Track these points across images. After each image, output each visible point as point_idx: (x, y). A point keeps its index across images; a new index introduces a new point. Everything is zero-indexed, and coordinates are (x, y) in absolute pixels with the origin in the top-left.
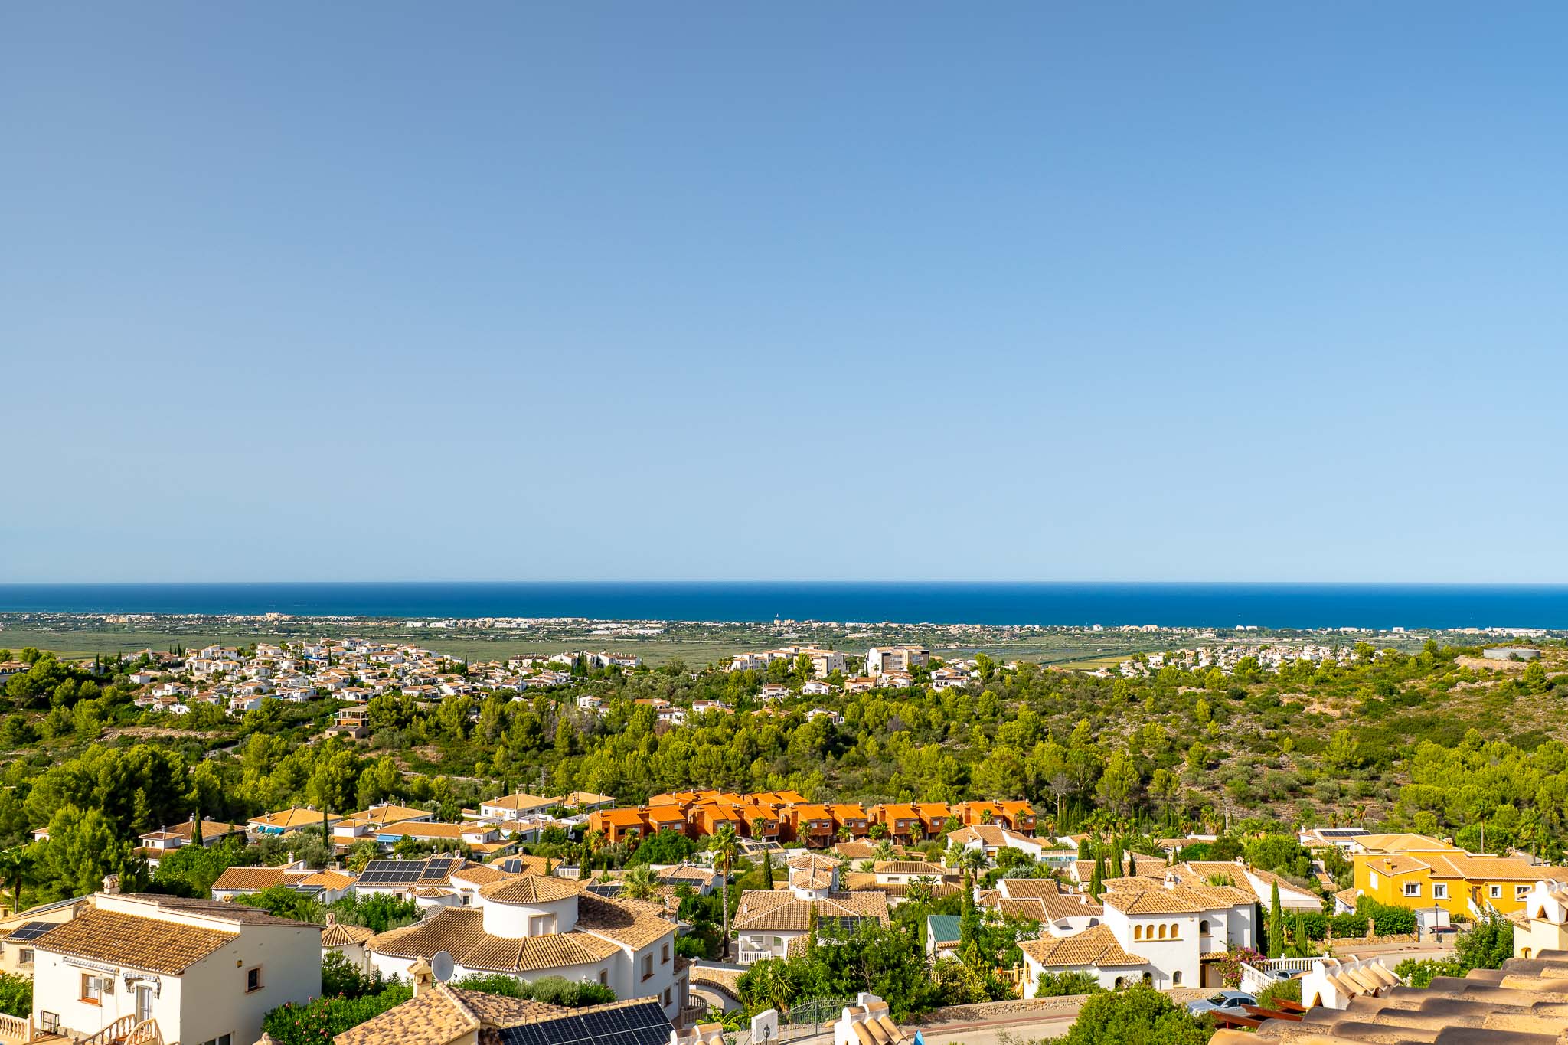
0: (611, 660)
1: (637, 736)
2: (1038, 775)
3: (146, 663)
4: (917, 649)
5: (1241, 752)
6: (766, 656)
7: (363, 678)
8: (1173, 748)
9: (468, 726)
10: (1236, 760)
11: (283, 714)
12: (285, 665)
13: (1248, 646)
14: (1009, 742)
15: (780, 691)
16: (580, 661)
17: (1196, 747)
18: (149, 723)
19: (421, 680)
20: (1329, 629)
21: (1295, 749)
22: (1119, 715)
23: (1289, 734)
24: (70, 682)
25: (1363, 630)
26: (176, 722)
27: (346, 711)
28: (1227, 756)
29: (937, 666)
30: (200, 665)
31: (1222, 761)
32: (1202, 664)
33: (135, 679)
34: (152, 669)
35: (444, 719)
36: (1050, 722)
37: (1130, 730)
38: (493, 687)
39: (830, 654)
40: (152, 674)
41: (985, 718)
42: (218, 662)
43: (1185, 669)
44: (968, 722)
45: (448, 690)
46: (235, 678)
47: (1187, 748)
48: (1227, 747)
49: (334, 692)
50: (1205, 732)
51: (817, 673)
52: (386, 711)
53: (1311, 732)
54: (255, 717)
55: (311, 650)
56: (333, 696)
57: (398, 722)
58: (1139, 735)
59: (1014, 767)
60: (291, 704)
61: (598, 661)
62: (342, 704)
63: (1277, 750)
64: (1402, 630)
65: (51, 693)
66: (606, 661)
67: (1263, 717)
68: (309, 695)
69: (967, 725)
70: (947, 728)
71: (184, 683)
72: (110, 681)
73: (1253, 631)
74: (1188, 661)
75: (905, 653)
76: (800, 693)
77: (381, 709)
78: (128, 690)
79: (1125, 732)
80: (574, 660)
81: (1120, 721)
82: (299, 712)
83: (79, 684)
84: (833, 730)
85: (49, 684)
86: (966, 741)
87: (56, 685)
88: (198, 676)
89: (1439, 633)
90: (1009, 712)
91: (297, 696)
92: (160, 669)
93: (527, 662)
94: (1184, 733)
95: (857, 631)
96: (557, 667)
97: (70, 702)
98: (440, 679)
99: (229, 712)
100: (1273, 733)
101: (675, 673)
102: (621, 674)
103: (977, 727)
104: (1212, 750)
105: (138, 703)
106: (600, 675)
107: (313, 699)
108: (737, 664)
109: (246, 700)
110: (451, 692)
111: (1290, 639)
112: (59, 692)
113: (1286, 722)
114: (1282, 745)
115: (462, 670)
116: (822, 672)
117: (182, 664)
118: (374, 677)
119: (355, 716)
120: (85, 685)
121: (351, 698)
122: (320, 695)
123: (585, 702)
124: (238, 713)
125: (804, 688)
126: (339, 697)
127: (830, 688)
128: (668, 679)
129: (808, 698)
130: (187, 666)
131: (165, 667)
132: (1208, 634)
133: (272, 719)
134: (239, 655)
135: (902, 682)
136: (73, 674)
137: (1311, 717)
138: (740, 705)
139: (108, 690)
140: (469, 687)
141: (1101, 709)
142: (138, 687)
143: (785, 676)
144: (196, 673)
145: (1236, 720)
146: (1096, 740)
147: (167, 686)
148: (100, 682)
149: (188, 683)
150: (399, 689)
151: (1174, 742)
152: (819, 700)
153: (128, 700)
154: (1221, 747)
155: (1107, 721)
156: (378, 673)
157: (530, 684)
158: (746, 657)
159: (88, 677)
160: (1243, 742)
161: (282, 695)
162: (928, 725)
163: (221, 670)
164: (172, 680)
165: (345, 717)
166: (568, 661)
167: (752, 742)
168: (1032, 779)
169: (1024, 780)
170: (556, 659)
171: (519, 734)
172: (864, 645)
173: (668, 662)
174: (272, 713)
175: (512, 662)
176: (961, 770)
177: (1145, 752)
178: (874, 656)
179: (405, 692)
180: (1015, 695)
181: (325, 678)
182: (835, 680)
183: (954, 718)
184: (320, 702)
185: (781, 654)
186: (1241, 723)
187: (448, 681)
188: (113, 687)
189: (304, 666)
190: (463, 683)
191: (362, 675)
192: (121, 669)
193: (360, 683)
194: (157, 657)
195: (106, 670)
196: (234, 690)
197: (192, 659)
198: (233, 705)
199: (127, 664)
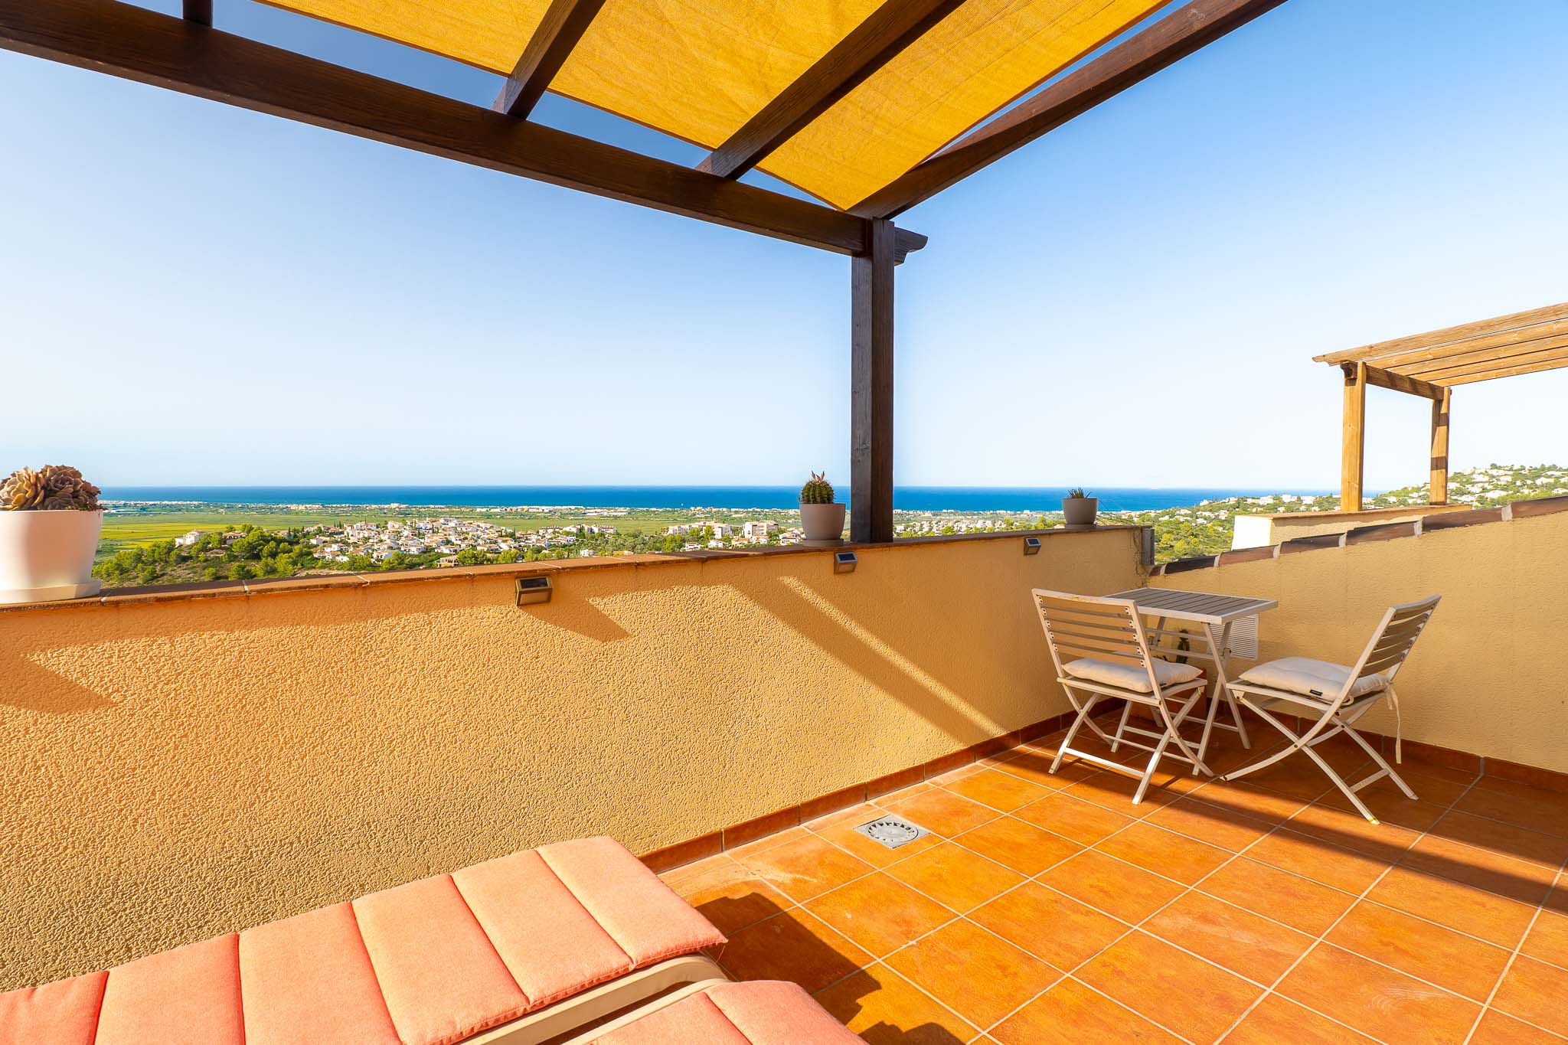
0: (599, 530)
3: (320, 532)
4: (771, 523)
6: (687, 527)
7: (453, 540)
11: (407, 561)
12: (405, 533)
13: (949, 520)
15: (696, 546)
16: (581, 530)
18: (324, 567)
19: (488, 541)
20: (991, 512)
24: (272, 544)
25: (1009, 512)
26: (341, 566)
27: (444, 558)
29: (783, 532)
30: (353, 533)
32: (924, 530)
33: (314, 542)
34: (323, 536)
38: (531, 544)
39: (723, 525)
40: (324, 539)
42: (364, 531)
43: (916, 533)
45: (504, 547)
46: (376, 541)
49: (436, 548)
51: (716, 537)
52: (468, 559)
54: (389, 563)
55: (421, 525)
56: (436, 551)
60: (410, 555)
61: (591, 530)
62: (442, 555)
64: (1028, 512)
65: (261, 550)
66: (596, 530)
68: (421, 550)
71: (344, 543)
72: (297, 543)
73: (951, 513)
74: (917, 529)
75: (765, 525)
76: (707, 547)
77: (465, 557)
78: (309, 548)
80: (578, 529)
82: (416, 560)
83: (278, 545)
85: (260, 545)
87: (264, 545)
88: (352, 540)
89: (1047, 513)
91: (414, 550)
92: (328, 536)
93: (550, 531)
95: (737, 513)
96: (568, 534)
97: (274, 555)
98: (499, 541)
99: (373, 560)
101: (635, 536)
102: (605, 537)
105: (316, 556)
106: (593, 538)
107: (425, 552)
108: (671, 531)
109: (383, 553)
110: (507, 548)
111: (970, 517)
112: (266, 550)
115: (512, 535)
116: (718, 535)
117: (342, 533)
118: (460, 540)
119: (450, 561)
120: (282, 545)
121: (447, 551)
122: (428, 550)
123: (585, 552)
124: (378, 560)
125: (709, 544)
126: (439, 551)
127: (723, 544)
128: (631, 540)
130: (346, 534)
131: (331, 534)
132: (928, 514)
133: (400, 564)
134: (377, 527)
135: (763, 541)
136: (274, 539)
139: (297, 548)
140: (517, 545)
142: (316, 546)
143: (698, 538)
144: (351, 538)
147: (333, 545)
148: (291, 543)
149: (348, 544)
150: (475, 546)
153: (310, 553)
156: (462, 537)
157: (552, 543)
158: (676, 527)
159: (283, 540)
161: (405, 550)
163: (366, 536)
164: (337, 542)
165: (444, 562)
166: (574, 530)
170: (567, 529)
172: (741, 521)
173: (632, 531)
174: (399, 560)
175: (541, 531)
178: (748, 527)
179: (479, 548)
181: (429, 540)
182: (726, 539)
184: (428, 554)
185: (695, 525)
187: (504, 541)
188: (300, 546)
189: (418, 534)
190: (513, 542)
191: (453, 538)
192: (304, 537)
193: (452, 543)
194: (326, 529)
195: (295, 536)
196: (375, 547)
197: (348, 530)
198: (375, 556)
199: (308, 533)
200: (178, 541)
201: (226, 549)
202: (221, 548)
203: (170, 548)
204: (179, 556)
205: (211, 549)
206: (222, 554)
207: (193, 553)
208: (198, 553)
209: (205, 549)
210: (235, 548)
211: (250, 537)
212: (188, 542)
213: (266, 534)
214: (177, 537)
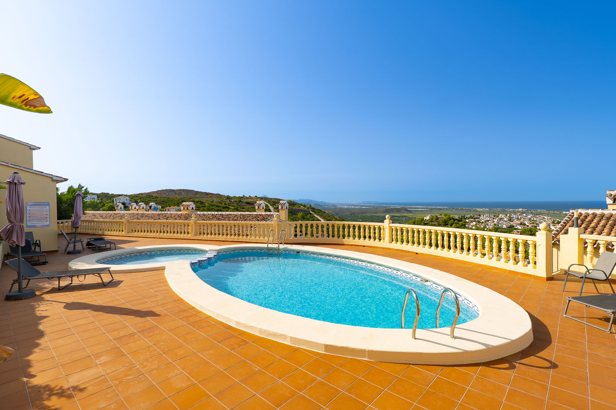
3: (471, 217)
7: (527, 224)
12: (505, 219)
24: (452, 220)
27: (516, 231)
33: (467, 221)
34: (472, 219)
40: (471, 220)
42: (487, 218)
46: (492, 222)
49: (515, 226)
52: (527, 232)
55: (514, 216)
56: (515, 227)
65: (448, 223)
68: (508, 226)
71: (478, 222)
72: (461, 221)
77: (526, 231)
78: (465, 223)
82: (504, 230)
83: (454, 221)
85: (448, 221)
87: (449, 221)
88: (482, 221)
91: (504, 226)
92: (474, 219)
98: (551, 225)
99: (486, 229)
109: (490, 227)
112: (450, 222)
117: (479, 218)
119: (519, 232)
120: (455, 221)
121: (520, 228)
126: (516, 227)
130: (480, 219)
131: (475, 218)
134: (494, 217)
136: (453, 219)
142: (468, 222)
144: (482, 220)
147: (474, 223)
148: (459, 221)
149: (479, 222)
150: (536, 226)
153: (465, 225)
156: (532, 222)
159: (456, 220)
161: (501, 226)
163: (488, 220)
164: (476, 221)
174: (495, 230)
184: (511, 228)
188: (462, 222)
189: (510, 220)
192: (465, 219)
193: (525, 224)
194: (474, 216)
195: (461, 218)
196: (489, 224)
197: (482, 217)
198: (487, 227)
199: (467, 217)
200: (425, 218)
201: (438, 222)
202: (436, 221)
203: (423, 220)
205: (433, 221)
206: (436, 223)
209: (432, 221)
210: (440, 221)
211: (445, 218)
212: (428, 219)
213: (451, 217)
214: (426, 217)
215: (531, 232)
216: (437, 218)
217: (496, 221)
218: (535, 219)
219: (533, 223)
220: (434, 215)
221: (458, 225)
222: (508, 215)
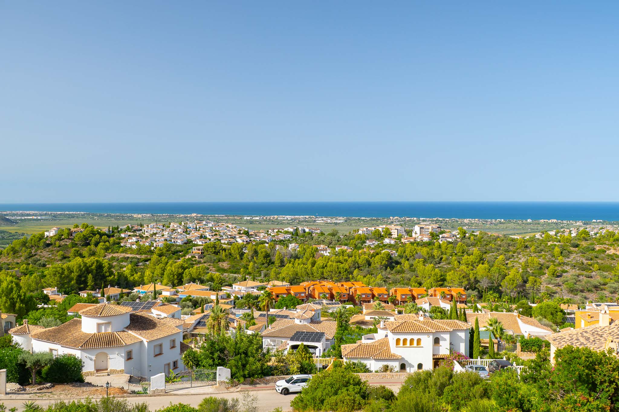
0: (310, 230)
1: (308, 259)
2: (475, 278)
3: (128, 229)
4: (436, 226)
5: (574, 270)
6: (373, 229)
7: (208, 236)
8: (541, 268)
9: (242, 255)
10: (571, 273)
11: (173, 249)
12: (179, 230)
14: (467, 264)
15: (374, 242)
16: (297, 230)
17: (552, 267)
19: (229, 237)
21: (599, 270)
22: (519, 254)
23: (597, 263)
24: (98, 236)
26: (132, 251)
27: (195, 248)
28: (567, 272)
29: (443, 233)
30: (147, 230)
31: (564, 274)
33: (123, 235)
34: (130, 232)
35: (233, 251)
36: (488, 256)
37: (523, 260)
38: (258, 240)
39: (400, 228)
40: (129, 233)
41: (459, 254)
42: (155, 229)
44: (451, 256)
45: (239, 241)
46: (160, 235)
47: (548, 268)
48: (567, 268)
49: (194, 241)
50: (557, 261)
51: (393, 236)
52: (210, 248)
53: (608, 262)
54: (161, 250)
55: (191, 225)
57: (215, 253)
58: (527, 262)
59: (464, 274)
60: (177, 246)
61: (304, 230)
63: (591, 269)
65: (91, 240)
66: (307, 230)
67: (585, 255)
68: (184, 242)
69: (451, 257)
70: (441, 258)
71: (140, 237)
72: (113, 236)
75: (430, 228)
76: (383, 243)
77: (209, 247)
78: (120, 239)
79: (521, 261)
80: (294, 230)
81: (519, 256)
82: (179, 248)
83: (101, 237)
84: (391, 258)
85: (90, 237)
86: (449, 263)
87: (92, 237)
88: (147, 234)
90: (471, 251)
91: (179, 242)
92: (133, 232)
93: (276, 231)
94: (548, 262)
96: (287, 232)
97: (96, 244)
98: (237, 237)
99: (152, 248)
100: (589, 262)
101: (334, 235)
102: (311, 236)
103: (454, 258)
104: (560, 269)
105: (121, 244)
106: (303, 236)
107: (186, 243)
108: (360, 232)
109: (160, 243)
110: (241, 242)
112: (94, 240)
113: (596, 257)
114: (593, 267)
115: (247, 233)
116: (395, 235)
117: (141, 230)
118: (212, 236)
119: (199, 250)
120: (103, 237)
121: (200, 243)
122: (189, 242)
123: (292, 246)
124: (156, 248)
125: (384, 241)
126: (195, 243)
127: (395, 241)
128: (330, 237)
129: (385, 245)
130: (143, 231)
131: (135, 231)
133: (167, 251)
134: (164, 227)
135: (426, 239)
136: (99, 233)
137: (609, 255)
138: (356, 247)
139: (112, 239)
140: (248, 239)
141: (511, 251)
142: (124, 238)
143: (380, 237)
144: (146, 233)
145: (573, 256)
146: (507, 264)
147: (133, 238)
148: (109, 236)
149: (141, 237)
150: (220, 240)
151: (542, 265)
152: (390, 246)
153: (118, 243)
154: (564, 268)
155: (513, 256)
156: (214, 234)
157: (274, 239)
158: (365, 229)
159: (104, 234)
160: (575, 266)
161: (174, 242)
162: (433, 257)
163: (155, 232)
164: (136, 236)
165: (195, 250)
166: (291, 230)
167: (355, 262)
168: (472, 280)
169: (469, 280)
170: (286, 229)
171: (260, 259)
173: (331, 232)
174: (167, 248)
175: (270, 231)
176: (441, 276)
177: (529, 270)
178: (417, 228)
179: (223, 241)
180: (474, 245)
181: (193, 235)
182: (399, 238)
183: (446, 254)
184: (188, 245)
185: (380, 228)
186: (575, 257)
187: (241, 237)
188: (114, 238)
189: (186, 231)
190: (245, 238)
191: (207, 235)
192: (119, 232)
193: (205, 238)
194: (133, 227)
195: (113, 232)
196: (157, 240)
197: (145, 228)
198: (155, 245)
199: (121, 230)
200: (46, 234)
201: (72, 239)
202: (69, 239)
203: (41, 237)
204: (45, 243)
205: (63, 239)
206: (69, 243)
207: (53, 241)
208: (55, 242)
209: (60, 239)
210: (76, 239)
211: (85, 232)
212: (51, 235)
213: (95, 230)
214: (47, 231)
215: (215, 249)
216: (70, 233)
217: (166, 233)
218: (217, 229)
219: (216, 235)
220: (64, 227)
221: (107, 243)
222: (183, 223)
